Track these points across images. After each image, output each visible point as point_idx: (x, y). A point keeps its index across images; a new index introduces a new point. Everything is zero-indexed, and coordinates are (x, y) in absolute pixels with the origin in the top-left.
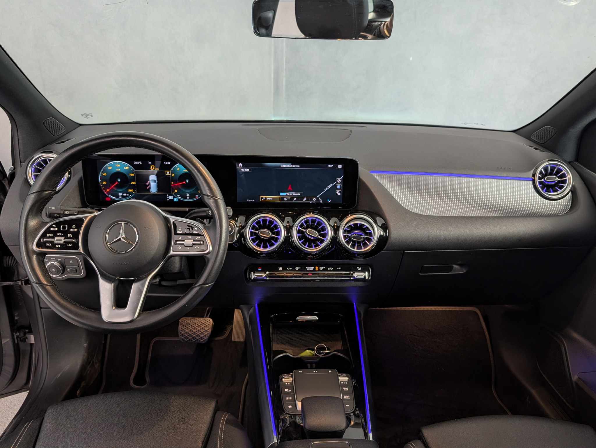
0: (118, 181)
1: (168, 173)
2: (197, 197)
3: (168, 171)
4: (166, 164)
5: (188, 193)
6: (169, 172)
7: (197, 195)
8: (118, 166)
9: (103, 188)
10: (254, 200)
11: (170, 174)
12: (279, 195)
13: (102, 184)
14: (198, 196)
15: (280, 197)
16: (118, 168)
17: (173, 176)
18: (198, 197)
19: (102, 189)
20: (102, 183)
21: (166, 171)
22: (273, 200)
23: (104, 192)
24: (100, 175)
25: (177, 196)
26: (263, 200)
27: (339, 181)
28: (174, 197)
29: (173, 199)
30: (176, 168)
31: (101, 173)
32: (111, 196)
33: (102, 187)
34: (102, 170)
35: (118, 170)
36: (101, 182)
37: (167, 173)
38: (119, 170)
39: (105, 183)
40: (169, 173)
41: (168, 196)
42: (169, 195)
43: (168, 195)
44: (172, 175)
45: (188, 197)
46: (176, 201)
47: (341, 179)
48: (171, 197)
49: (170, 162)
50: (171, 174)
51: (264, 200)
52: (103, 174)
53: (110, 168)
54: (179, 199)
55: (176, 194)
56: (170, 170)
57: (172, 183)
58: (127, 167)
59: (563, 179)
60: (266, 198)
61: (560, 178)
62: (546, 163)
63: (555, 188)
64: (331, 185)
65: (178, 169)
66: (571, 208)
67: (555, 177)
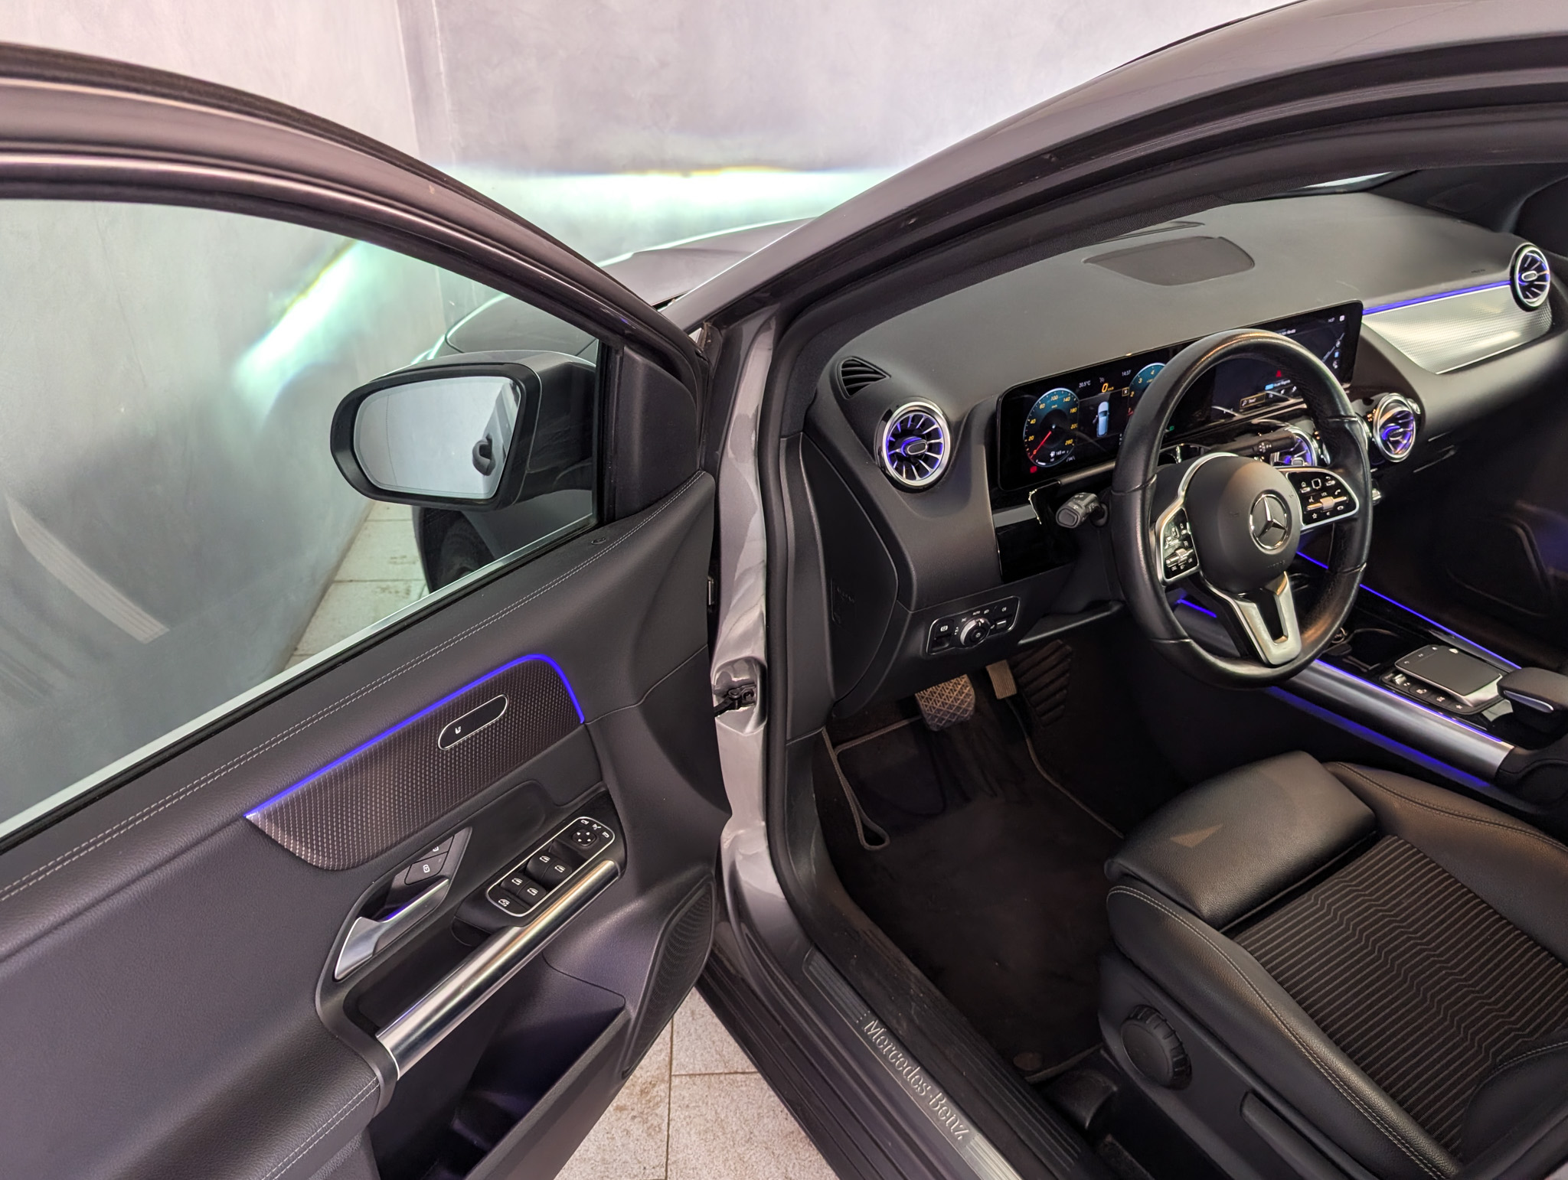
1: (1126, 392)
4: (1124, 375)
6: (1128, 389)
13: (1028, 442)
15: (1265, 393)
16: (1054, 402)
17: (1132, 396)
19: (1026, 453)
20: (1029, 439)
21: (1123, 389)
23: (1029, 457)
26: (1243, 405)
27: (1338, 344)
30: (1138, 379)
32: (1039, 463)
33: (1027, 447)
34: (1029, 414)
35: (1055, 405)
37: (1124, 392)
38: (1057, 404)
40: (1128, 391)
44: (1130, 394)
47: (1340, 340)
52: (1031, 421)
53: (1042, 406)
56: (1128, 386)
59: (1542, 273)
60: (1248, 401)
61: (1538, 272)
62: (1525, 252)
63: (1533, 289)
64: (1329, 353)
65: (1141, 379)
66: (1554, 319)
67: (1534, 272)
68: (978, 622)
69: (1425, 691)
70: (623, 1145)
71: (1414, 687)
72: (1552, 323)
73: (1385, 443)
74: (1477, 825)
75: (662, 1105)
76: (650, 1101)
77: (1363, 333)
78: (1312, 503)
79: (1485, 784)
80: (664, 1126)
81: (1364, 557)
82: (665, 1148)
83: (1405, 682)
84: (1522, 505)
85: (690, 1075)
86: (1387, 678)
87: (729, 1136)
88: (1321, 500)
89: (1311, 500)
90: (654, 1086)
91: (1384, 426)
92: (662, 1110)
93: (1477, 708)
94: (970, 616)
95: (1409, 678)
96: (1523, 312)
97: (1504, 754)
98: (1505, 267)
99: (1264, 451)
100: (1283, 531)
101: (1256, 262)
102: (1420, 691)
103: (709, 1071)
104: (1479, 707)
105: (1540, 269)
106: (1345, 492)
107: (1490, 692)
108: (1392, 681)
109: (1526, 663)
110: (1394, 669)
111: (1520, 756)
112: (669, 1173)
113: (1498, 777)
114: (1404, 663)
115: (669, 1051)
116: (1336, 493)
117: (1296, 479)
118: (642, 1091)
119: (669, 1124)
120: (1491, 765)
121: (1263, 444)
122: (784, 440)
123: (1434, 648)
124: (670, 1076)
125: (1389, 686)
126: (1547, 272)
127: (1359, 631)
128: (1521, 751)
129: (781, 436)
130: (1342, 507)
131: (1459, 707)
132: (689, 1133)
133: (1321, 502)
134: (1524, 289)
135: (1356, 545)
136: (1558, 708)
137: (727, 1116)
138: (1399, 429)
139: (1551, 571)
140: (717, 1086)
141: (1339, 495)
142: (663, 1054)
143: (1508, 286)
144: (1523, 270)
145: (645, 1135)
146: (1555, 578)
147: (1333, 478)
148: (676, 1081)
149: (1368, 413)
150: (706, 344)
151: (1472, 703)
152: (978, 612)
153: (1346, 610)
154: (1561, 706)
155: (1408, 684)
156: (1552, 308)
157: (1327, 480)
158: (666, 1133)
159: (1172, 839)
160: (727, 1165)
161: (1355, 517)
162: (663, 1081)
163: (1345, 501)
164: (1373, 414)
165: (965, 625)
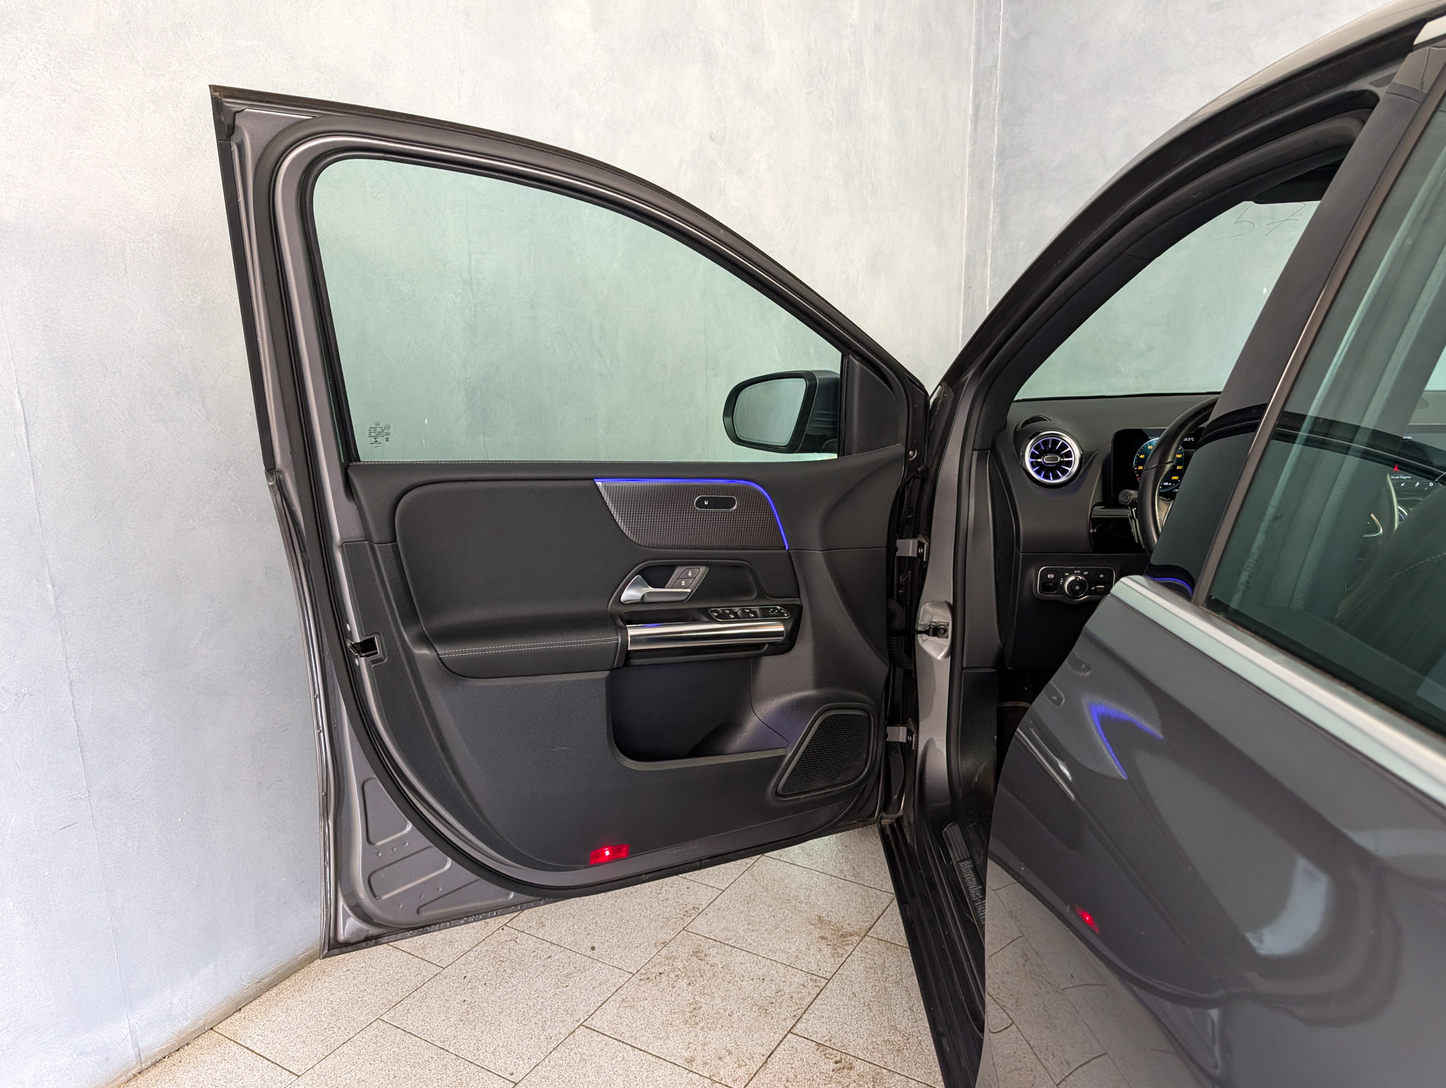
24: (1135, 458)
68: (1076, 578)
70: (813, 954)
75: (851, 946)
76: (844, 941)
80: (845, 956)
82: (838, 966)
85: (878, 939)
87: (885, 976)
90: (852, 936)
92: (850, 949)
94: (1072, 573)
103: (893, 941)
112: (834, 977)
115: (873, 923)
118: (842, 935)
119: (849, 956)
122: (975, 453)
124: (866, 935)
129: (973, 450)
132: (859, 965)
137: (890, 966)
140: (893, 950)
142: (867, 924)
145: (830, 955)
148: (867, 938)
150: (944, 396)
152: (1079, 572)
158: (844, 959)
160: (874, 988)
162: (859, 935)
165: (1068, 577)
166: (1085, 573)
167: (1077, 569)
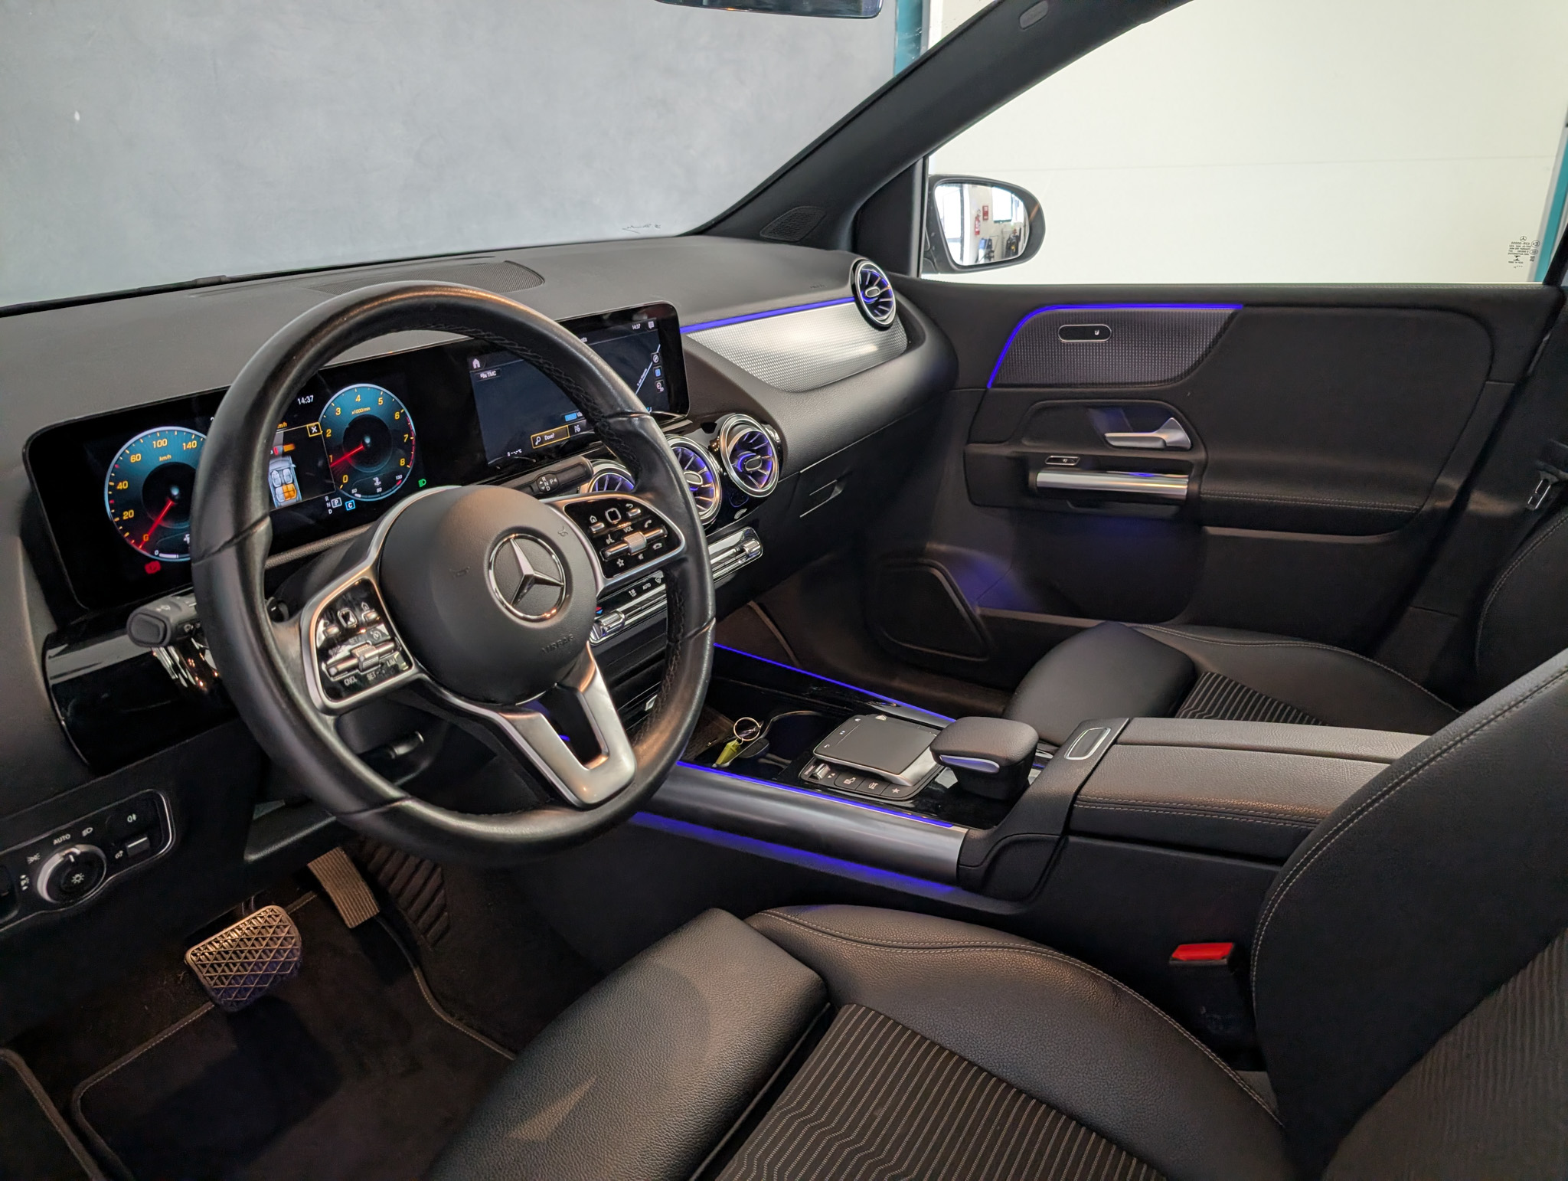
0: (172, 497)
1: (314, 430)
2: (399, 480)
3: (314, 424)
4: (302, 404)
5: (375, 475)
6: (317, 426)
7: (399, 475)
8: (162, 444)
9: (127, 534)
10: (520, 451)
11: (319, 431)
12: (562, 422)
13: (121, 522)
14: (399, 477)
15: (567, 426)
16: (163, 451)
17: (328, 435)
18: (402, 479)
19: (123, 540)
20: (121, 516)
21: (307, 426)
22: (556, 437)
23: (135, 547)
24: (107, 493)
25: (350, 493)
26: (537, 444)
27: (656, 359)
28: (345, 499)
29: (344, 505)
30: (332, 410)
31: (108, 483)
32: (161, 555)
33: (124, 530)
34: (109, 473)
35: (165, 458)
36: (114, 515)
37: (311, 430)
38: (169, 456)
39: (128, 514)
40: (318, 428)
41: (328, 502)
42: (331, 497)
43: (327, 498)
44: (325, 433)
45: (379, 487)
46: (351, 508)
47: (657, 354)
48: (336, 503)
49: (312, 396)
50: (321, 432)
51: (539, 444)
52: (116, 484)
53: (135, 458)
54: (357, 502)
55: (348, 488)
56: (317, 421)
57: (331, 456)
58: (191, 440)
59: (884, 290)
60: (542, 437)
61: (881, 288)
62: (861, 267)
63: (880, 307)
64: (646, 371)
65: (339, 410)
66: (909, 337)
67: (876, 288)
69: (854, 779)
71: (841, 777)
72: (908, 342)
73: (743, 475)
74: (948, 955)
77: (685, 346)
78: (612, 545)
79: (948, 889)
81: (710, 613)
83: (829, 773)
84: (933, 546)
86: (807, 773)
88: (626, 539)
89: (609, 541)
91: (734, 454)
93: (918, 786)
94: (46, 848)
95: (834, 767)
96: (876, 331)
97: (960, 842)
98: (845, 283)
99: (548, 489)
100: (559, 588)
101: (546, 280)
102: (848, 782)
104: (921, 783)
105: (881, 285)
106: (658, 522)
107: (926, 763)
108: (813, 776)
109: (958, 712)
110: (812, 760)
111: (979, 841)
113: (961, 876)
114: (825, 749)
116: (646, 526)
117: (579, 513)
120: (946, 862)
121: (544, 479)
123: (857, 720)
125: (811, 786)
126: (890, 286)
127: (775, 718)
128: (977, 833)
130: (660, 544)
131: (896, 791)
133: (624, 542)
134: (873, 307)
135: (694, 598)
136: (1004, 763)
138: (754, 456)
139: (978, 611)
141: (652, 528)
143: (854, 303)
144: (864, 287)
146: (983, 616)
147: (636, 505)
149: (712, 442)
151: (911, 783)
152: (67, 837)
153: (698, 692)
154: (1008, 760)
155: (833, 775)
156: (904, 327)
157: (629, 509)
159: (513, 1135)
161: (683, 556)
163: (663, 534)
164: (718, 442)
165: (39, 864)
166: (85, 833)
167: (58, 835)
